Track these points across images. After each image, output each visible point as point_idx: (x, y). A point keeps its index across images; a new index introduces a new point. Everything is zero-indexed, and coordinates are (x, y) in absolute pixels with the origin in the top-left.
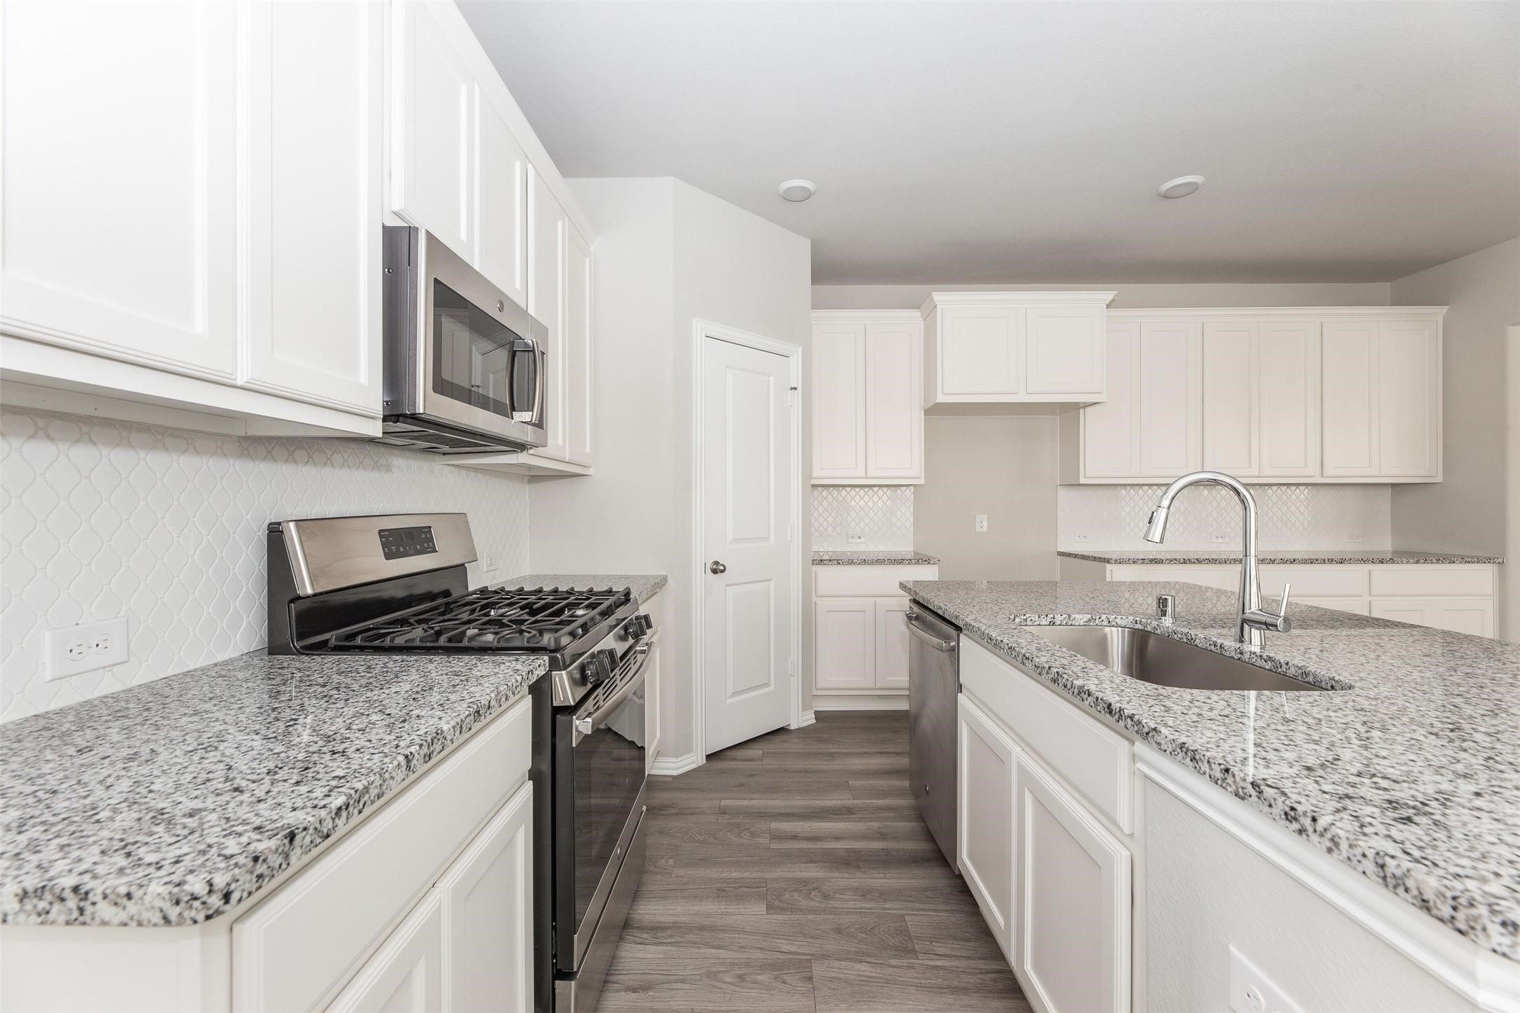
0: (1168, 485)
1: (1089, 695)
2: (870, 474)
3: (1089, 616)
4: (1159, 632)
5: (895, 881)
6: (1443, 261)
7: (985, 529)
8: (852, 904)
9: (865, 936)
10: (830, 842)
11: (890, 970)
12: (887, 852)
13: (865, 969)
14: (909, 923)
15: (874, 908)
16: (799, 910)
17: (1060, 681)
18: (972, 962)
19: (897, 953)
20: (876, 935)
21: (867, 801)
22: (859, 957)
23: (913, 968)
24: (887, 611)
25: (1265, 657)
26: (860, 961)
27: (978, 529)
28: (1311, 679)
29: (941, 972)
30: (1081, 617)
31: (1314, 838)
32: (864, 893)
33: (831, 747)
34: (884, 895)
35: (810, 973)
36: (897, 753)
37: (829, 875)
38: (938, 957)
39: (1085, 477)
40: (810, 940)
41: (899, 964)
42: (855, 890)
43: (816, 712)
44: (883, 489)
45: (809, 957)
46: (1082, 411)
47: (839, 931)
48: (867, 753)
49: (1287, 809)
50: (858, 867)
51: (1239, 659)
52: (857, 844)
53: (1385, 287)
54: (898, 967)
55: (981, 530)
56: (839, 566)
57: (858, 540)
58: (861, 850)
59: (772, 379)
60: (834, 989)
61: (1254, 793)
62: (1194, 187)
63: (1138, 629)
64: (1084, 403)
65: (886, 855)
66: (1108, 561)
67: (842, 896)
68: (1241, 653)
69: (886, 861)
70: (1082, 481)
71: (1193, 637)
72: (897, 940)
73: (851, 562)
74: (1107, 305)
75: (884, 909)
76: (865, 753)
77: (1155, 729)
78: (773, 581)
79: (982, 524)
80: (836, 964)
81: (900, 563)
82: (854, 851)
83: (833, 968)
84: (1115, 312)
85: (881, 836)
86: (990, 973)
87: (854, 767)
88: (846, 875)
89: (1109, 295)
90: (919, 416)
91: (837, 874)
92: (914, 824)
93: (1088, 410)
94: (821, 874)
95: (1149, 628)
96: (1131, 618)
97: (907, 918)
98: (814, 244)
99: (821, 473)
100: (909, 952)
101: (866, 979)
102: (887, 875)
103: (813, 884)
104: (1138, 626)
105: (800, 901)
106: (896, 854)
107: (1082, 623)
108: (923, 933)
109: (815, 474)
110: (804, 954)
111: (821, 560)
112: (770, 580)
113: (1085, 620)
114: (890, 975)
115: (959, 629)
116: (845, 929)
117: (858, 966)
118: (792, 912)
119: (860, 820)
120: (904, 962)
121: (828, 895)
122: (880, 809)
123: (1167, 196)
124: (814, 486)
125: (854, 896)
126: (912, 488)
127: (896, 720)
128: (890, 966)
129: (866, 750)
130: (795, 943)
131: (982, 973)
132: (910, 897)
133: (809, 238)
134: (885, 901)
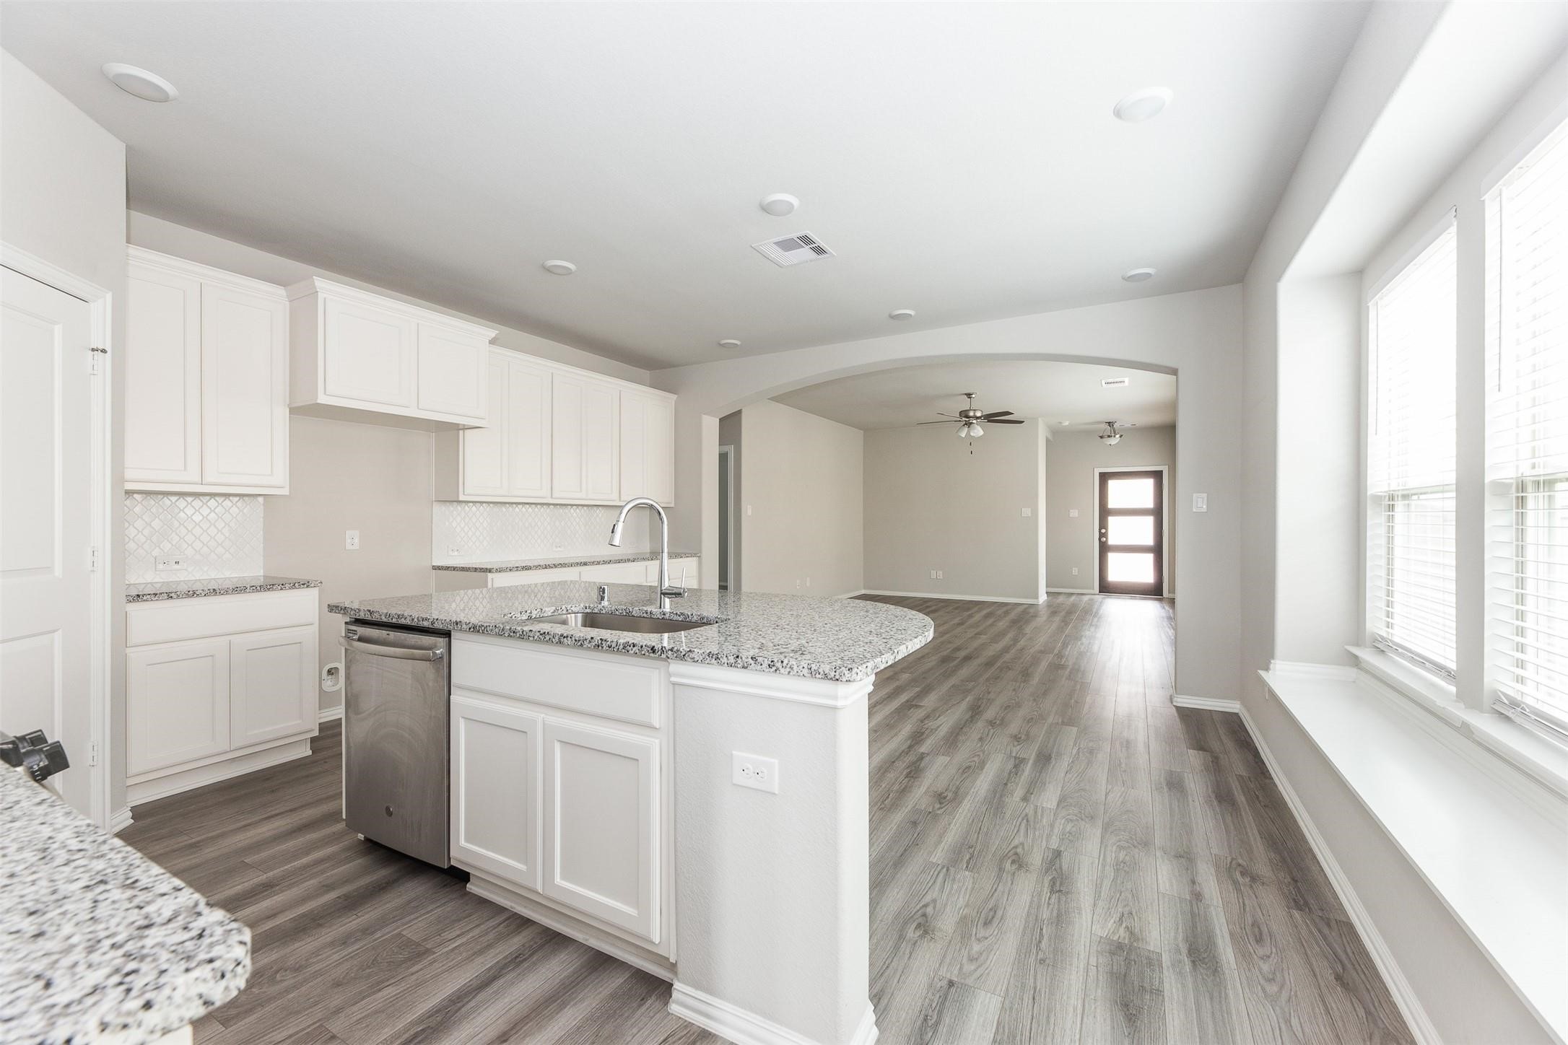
0: (622, 507)
1: (634, 646)
2: (208, 479)
3: (554, 608)
4: (604, 612)
5: (372, 913)
6: (674, 366)
7: (356, 547)
8: (336, 957)
9: (371, 970)
10: (263, 924)
11: (414, 977)
12: (346, 897)
13: (389, 992)
14: (409, 936)
15: (365, 945)
16: (271, 999)
17: (604, 645)
18: (482, 926)
19: (412, 962)
20: (381, 963)
21: (286, 867)
22: (377, 987)
23: (435, 962)
24: (248, 650)
25: (679, 613)
26: (380, 990)
27: (349, 547)
28: (705, 620)
29: (462, 949)
30: (549, 609)
31: (782, 670)
32: (344, 941)
33: (186, 838)
34: (366, 931)
35: (331, 1034)
36: (291, 811)
37: (288, 950)
38: (453, 941)
39: (464, 494)
40: (306, 1013)
41: (421, 967)
42: (332, 944)
43: (133, 809)
44: (217, 498)
45: (318, 1024)
46: (461, 432)
47: (337, 984)
48: (249, 825)
49: (770, 662)
50: (320, 925)
51: (663, 618)
52: (304, 908)
53: (646, 374)
54: (421, 969)
55: (352, 548)
56: (171, 601)
57: (177, 567)
58: (312, 911)
59: (58, 330)
60: (368, 1026)
61: (752, 662)
62: (568, 272)
63: (587, 613)
64: (464, 425)
65: (346, 900)
66: (490, 571)
67: (320, 957)
68: (664, 614)
69: (351, 903)
70: (461, 498)
71: (631, 610)
72: (406, 953)
73: (193, 594)
74: (490, 341)
75: (376, 940)
76: (245, 826)
77: (690, 651)
78: (60, 631)
79: (353, 540)
80: (355, 1008)
81: (269, 589)
82: (303, 915)
83: (353, 1013)
84: (497, 349)
85: (328, 888)
86: (501, 924)
87: (240, 845)
88: (310, 939)
89: (492, 333)
90: (282, 414)
91: (297, 945)
92: (360, 861)
93: (467, 431)
94: (274, 956)
95: (596, 611)
96: (582, 605)
97: (404, 933)
98: (131, 153)
99: (137, 476)
100: (424, 953)
101: (395, 998)
102: (359, 914)
103: (272, 968)
104: (588, 611)
105: (265, 992)
106: (356, 893)
107: (550, 614)
108: (427, 934)
109: (129, 474)
110: (309, 1026)
111: (138, 596)
112: (54, 631)
113: (552, 611)
114: (417, 980)
115: (447, 634)
116: (344, 978)
117: (380, 994)
118: (263, 1006)
119: (290, 887)
120: (425, 962)
121: (300, 966)
122: (309, 867)
123: (549, 270)
124: (129, 493)
125: (333, 949)
126: (261, 499)
127: (268, 779)
128: (412, 974)
129: (243, 823)
130: (289, 1026)
131: (496, 928)
132: (397, 916)
133: (124, 142)
134: (373, 933)
